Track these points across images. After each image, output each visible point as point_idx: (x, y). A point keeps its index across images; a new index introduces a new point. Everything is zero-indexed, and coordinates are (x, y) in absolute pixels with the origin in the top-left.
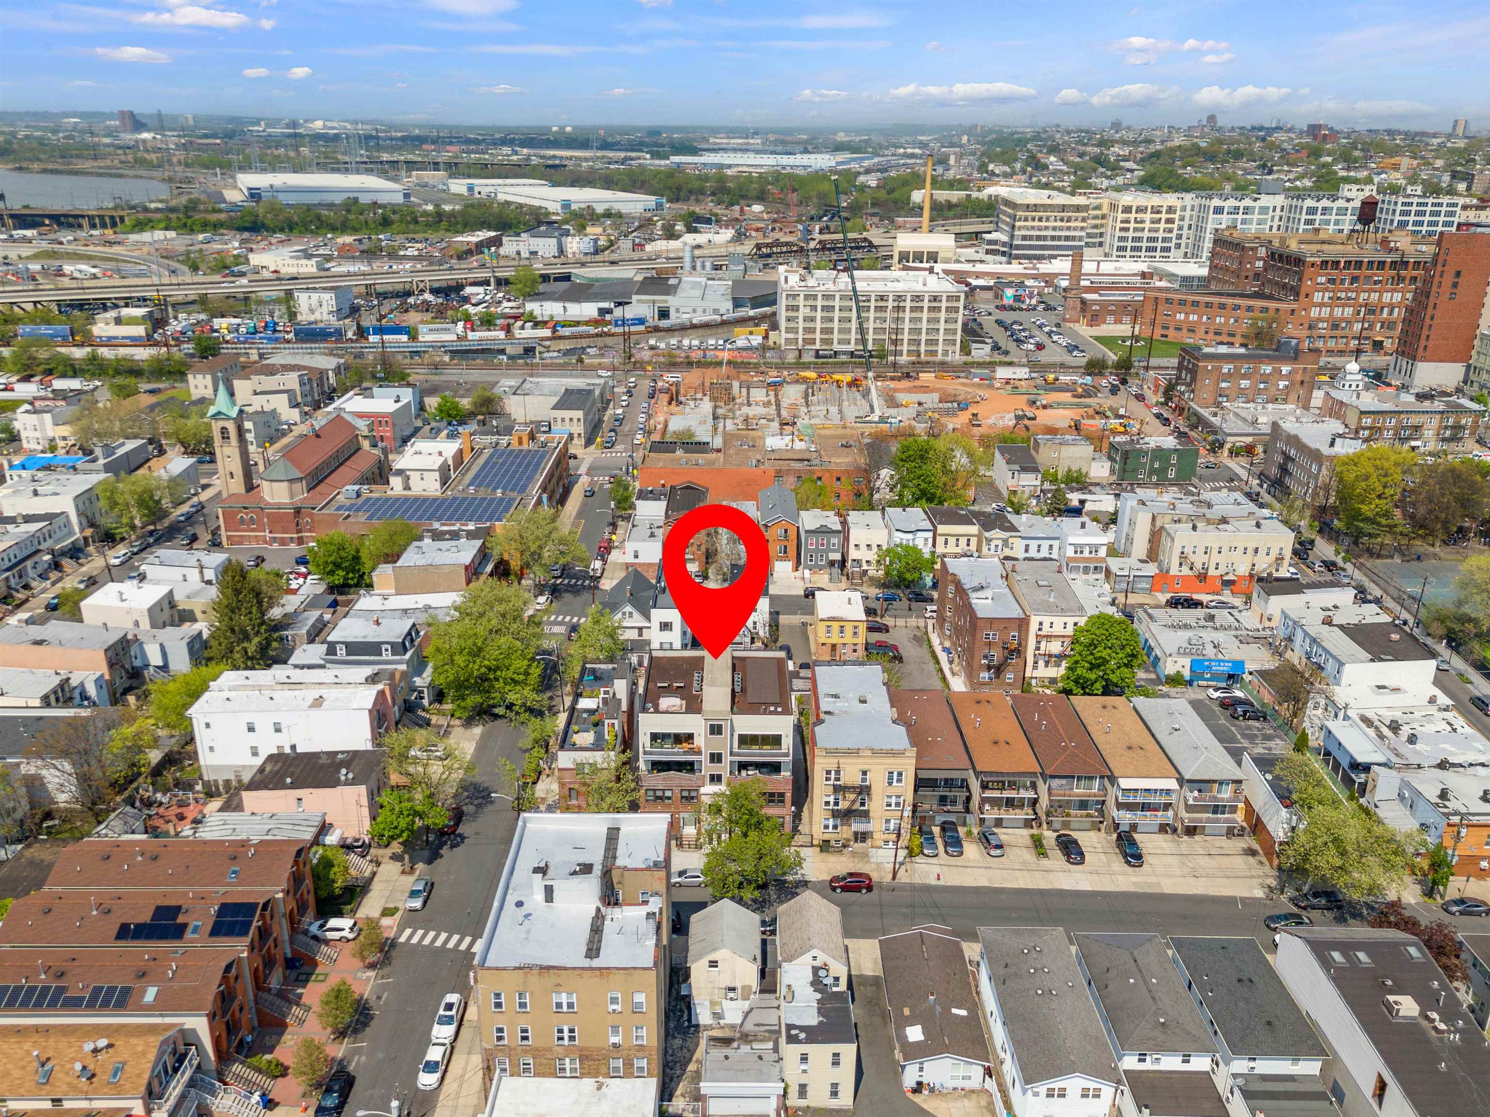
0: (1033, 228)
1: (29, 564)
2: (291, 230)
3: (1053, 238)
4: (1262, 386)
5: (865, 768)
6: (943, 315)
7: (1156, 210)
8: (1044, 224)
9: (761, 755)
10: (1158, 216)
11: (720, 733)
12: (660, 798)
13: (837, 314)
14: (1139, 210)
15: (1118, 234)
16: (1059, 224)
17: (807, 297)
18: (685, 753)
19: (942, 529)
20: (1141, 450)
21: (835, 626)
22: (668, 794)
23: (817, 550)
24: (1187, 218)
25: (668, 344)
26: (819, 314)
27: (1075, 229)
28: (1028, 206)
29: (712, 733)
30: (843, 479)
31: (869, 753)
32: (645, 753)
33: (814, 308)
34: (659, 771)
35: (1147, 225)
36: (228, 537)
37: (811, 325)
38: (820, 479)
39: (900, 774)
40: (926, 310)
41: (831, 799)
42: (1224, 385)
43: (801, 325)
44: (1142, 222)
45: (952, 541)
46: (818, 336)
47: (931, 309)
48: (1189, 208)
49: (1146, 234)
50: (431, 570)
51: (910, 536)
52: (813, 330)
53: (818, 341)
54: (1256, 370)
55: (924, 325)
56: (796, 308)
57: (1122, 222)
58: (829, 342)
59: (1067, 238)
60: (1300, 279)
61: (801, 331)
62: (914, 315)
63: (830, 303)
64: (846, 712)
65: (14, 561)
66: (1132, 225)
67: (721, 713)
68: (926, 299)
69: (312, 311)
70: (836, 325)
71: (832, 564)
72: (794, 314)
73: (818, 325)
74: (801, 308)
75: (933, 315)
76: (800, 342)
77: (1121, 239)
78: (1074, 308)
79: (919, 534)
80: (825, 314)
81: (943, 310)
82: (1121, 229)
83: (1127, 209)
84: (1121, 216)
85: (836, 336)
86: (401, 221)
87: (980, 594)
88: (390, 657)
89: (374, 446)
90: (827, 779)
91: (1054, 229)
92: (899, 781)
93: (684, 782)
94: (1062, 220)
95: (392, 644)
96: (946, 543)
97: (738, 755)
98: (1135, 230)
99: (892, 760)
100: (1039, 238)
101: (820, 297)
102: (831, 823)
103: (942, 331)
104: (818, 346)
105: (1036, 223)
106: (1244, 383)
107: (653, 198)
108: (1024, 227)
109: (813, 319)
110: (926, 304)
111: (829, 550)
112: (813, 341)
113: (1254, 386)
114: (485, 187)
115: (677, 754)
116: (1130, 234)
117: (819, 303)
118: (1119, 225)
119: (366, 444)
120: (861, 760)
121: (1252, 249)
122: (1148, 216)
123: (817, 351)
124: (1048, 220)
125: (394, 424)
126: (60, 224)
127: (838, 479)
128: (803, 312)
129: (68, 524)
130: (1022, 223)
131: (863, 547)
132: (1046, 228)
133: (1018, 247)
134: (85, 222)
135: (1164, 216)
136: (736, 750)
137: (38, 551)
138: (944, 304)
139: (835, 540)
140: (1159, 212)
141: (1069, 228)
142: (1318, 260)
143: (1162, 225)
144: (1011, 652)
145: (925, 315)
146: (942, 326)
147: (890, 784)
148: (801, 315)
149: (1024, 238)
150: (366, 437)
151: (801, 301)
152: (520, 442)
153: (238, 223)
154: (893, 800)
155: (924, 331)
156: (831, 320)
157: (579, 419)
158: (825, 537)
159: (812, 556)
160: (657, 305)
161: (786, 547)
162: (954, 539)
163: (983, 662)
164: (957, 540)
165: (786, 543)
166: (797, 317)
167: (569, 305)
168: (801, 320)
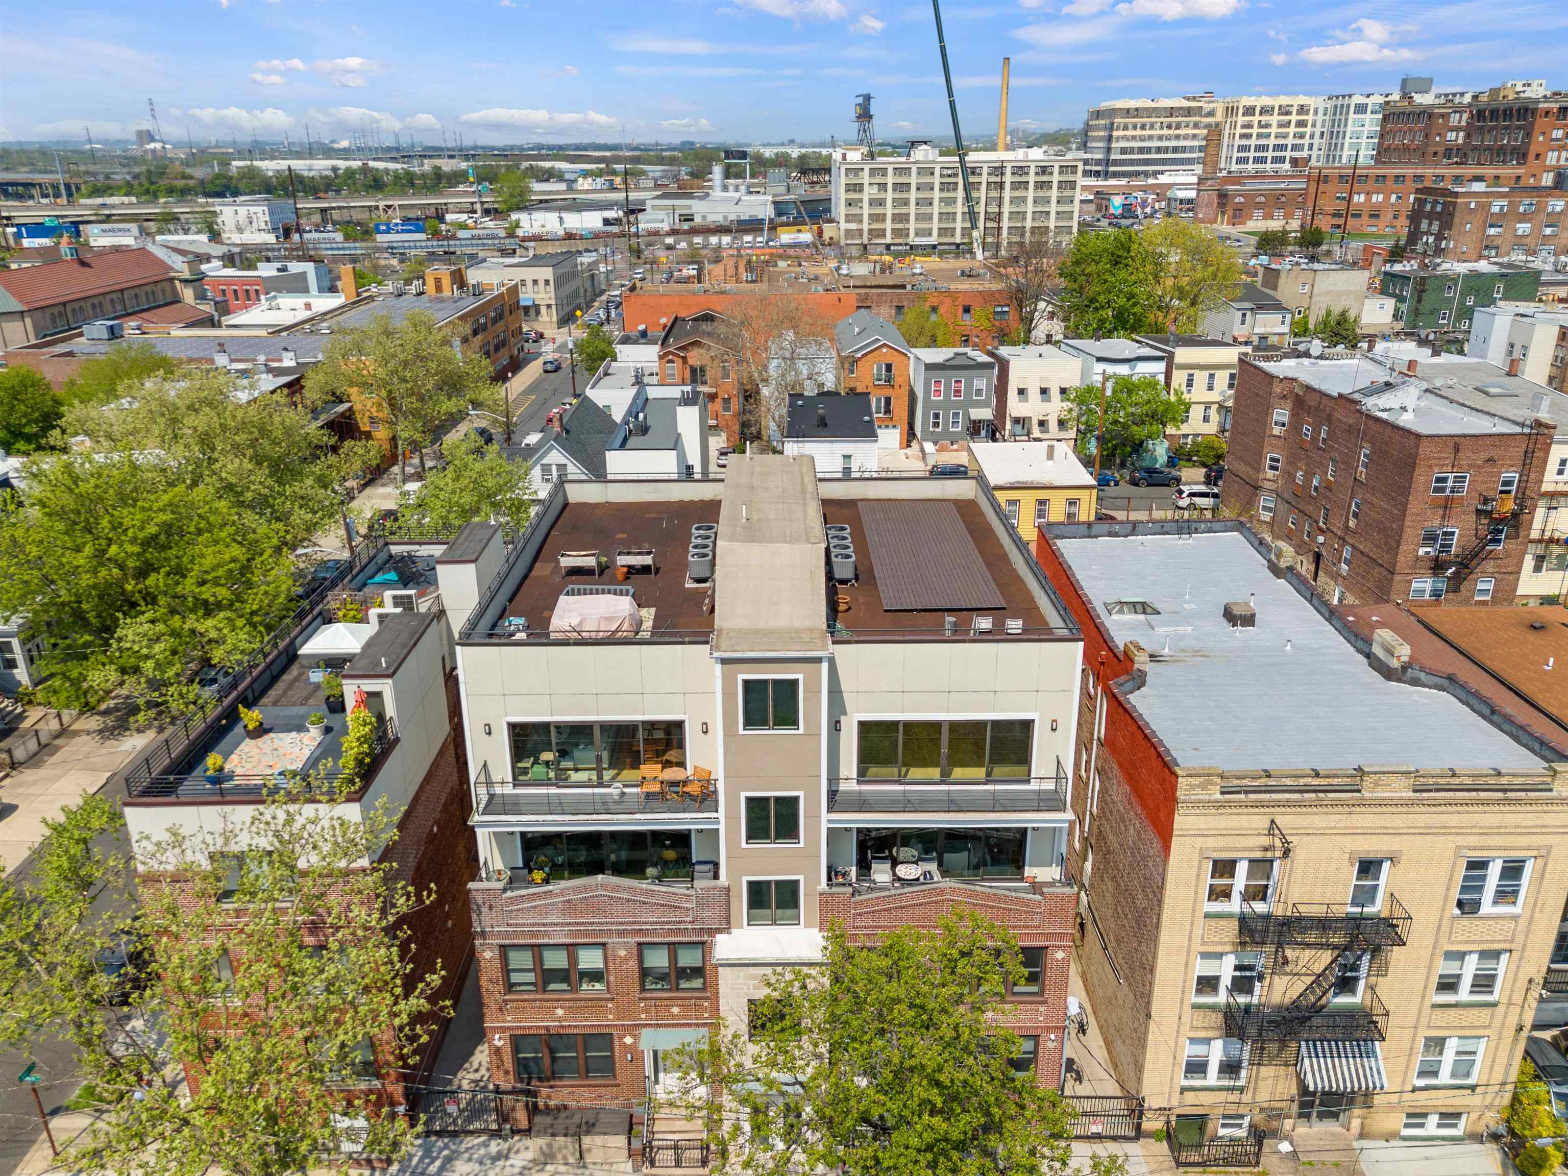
0: (1134, 138)
3: (1159, 150)
4: (1548, 231)
5: (1372, 847)
6: (1054, 193)
7: (1285, 111)
8: (1147, 133)
9: (953, 805)
10: (1287, 118)
11: (788, 718)
12: (563, 975)
13: (913, 195)
14: (1265, 111)
15: (1238, 142)
16: (1165, 132)
17: (873, 172)
18: (651, 801)
19: (1182, 355)
20: (1445, 277)
21: (1028, 499)
22: (590, 960)
23: (947, 404)
24: (1319, 124)
25: (691, 244)
26: (890, 195)
27: (1186, 137)
28: (1128, 111)
29: (754, 718)
30: (976, 311)
31: (1401, 790)
32: (495, 805)
33: (883, 187)
34: (555, 872)
35: (1274, 130)
37: (879, 210)
38: (934, 309)
39: (1512, 870)
40: (1031, 186)
41: (1226, 970)
42: (1492, 231)
43: (866, 211)
44: (1268, 126)
45: (1201, 377)
46: (889, 225)
47: (1040, 185)
48: (1321, 112)
49: (1272, 141)
51: (1124, 370)
52: (881, 218)
53: (889, 233)
54: (1541, 207)
55: (1030, 208)
56: (858, 188)
57: (1243, 127)
58: (905, 233)
59: (1175, 150)
60: (1528, 135)
61: (866, 218)
62: (1017, 193)
63: (904, 180)
64: (1197, 653)
66: (1255, 131)
67: (792, 635)
68: (1032, 171)
69: (241, 230)
70: (912, 210)
71: (975, 428)
72: (856, 196)
73: (889, 210)
74: (866, 187)
75: (1041, 193)
76: (865, 234)
77: (1242, 149)
78: (1209, 204)
79: (1141, 365)
80: (898, 195)
81: (1055, 185)
82: (1242, 136)
83: (1249, 111)
84: (1241, 119)
85: (912, 226)
87: (1387, 400)
90: (1220, 894)
91: (1160, 138)
92: (1506, 894)
93: (649, 918)
94: (1169, 127)
96: (1190, 382)
97: (862, 804)
98: (1259, 136)
99: (1492, 818)
100: (1141, 150)
101: (890, 172)
102: (1216, 1053)
103: (1053, 215)
104: (888, 240)
105: (1138, 132)
106: (1523, 228)
108: (1124, 138)
109: (881, 203)
110: (1032, 178)
111: (969, 404)
112: (882, 233)
113: (1537, 230)
115: (621, 805)
116: (1253, 142)
117: (890, 179)
118: (1239, 131)
119: (188, 294)
120: (1366, 819)
121: (1443, 116)
122: (1274, 119)
123: (888, 247)
124: (1152, 127)
127: (967, 310)
128: (869, 192)
130: (1121, 133)
131: (1034, 394)
132: (1150, 138)
133: (1116, 163)
135: (1294, 118)
136: (849, 786)
138: (1056, 178)
139: (981, 383)
140: (1288, 113)
141: (1177, 137)
142: (1555, 106)
143: (1292, 130)
144: (1497, 524)
145: (1031, 194)
146: (1053, 208)
147: (1467, 907)
148: (866, 197)
149: (1123, 151)
150: (186, 281)
151: (865, 178)
152: (439, 288)
154: (1470, 968)
155: (1029, 216)
156: (906, 203)
157: (547, 282)
158: (963, 376)
159: (937, 416)
160: (678, 212)
161: (888, 400)
162: (1206, 374)
163: (1421, 552)
164: (1212, 376)
165: (888, 392)
166: (861, 200)
167: (566, 216)
168: (866, 204)
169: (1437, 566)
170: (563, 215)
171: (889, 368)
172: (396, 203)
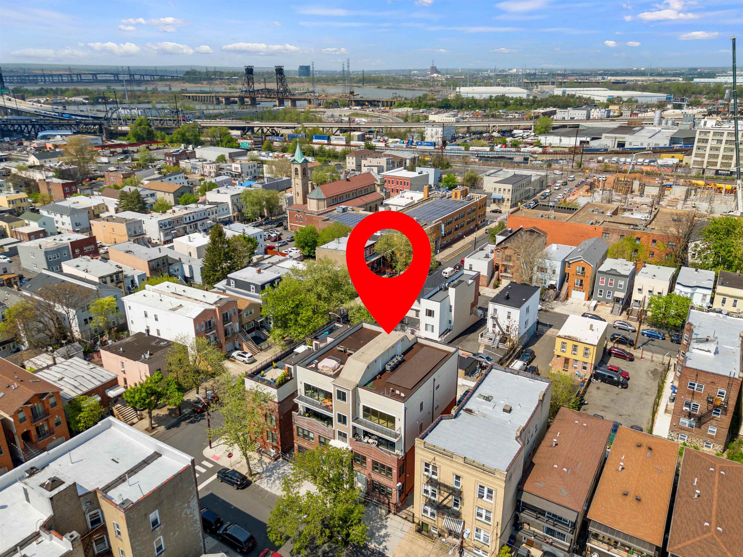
1: (199, 223)
2: (462, 107)
5: (459, 474)
9: (377, 430)
12: (307, 437)
17: (715, 134)
18: (324, 407)
19: (720, 289)
21: (570, 344)
22: (311, 435)
23: (606, 287)
25: (611, 160)
26: (723, 146)
30: (659, 243)
31: (461, 461)
32: (302, 398)
33: (720, 141)
36: (291, 226)
37: (715, 153)
38: (638, 239)
39: (490, 492)
41: (429, 489)
43: (708, 152)
45: (730, 301)
46: (720, 160)
50: (334, 252)
51: (689, 290)
52: (716, 156)
53: (719, 164)
56: (705, 141)
58: (729, 165)
61: (707, 156)
63: (733, 139)
64: (485, 416)
65: (192, 220)
67: (350, 383)
69: (432, 137)
71: (617, 300)
72: (704, 145)
73: (721, 153)
74: (710, 141)
76: (705, 163)
79: (699, 290)
85: (733, 161)
86: (514, 104)
87: (702, 346)
88: (254, 294)
89: (382, 191)
90: (426, 470)
92: (490, 497)
93: (320, 431)
95: (256, 286)
96: (724, 302)
97: (360, 422)
99: (483, 476)
101: (725, 134)
102: (429, 509)
104: (718, 167)
107: (666, 95)
109: (717, 149)
111: (615, 289)
112: (715, 164)
114: (570, 91)
115: (319, 406)
117: (725, 138)
119: (378, 189)
120: (455, 465)
123: (717, 171)
125: (411, 184)
126: (371, 105)
127: (654, 241)
128: (711, 143)
129: (227, 209)
131: (645, 292)
134: (380, 104)
136: (361, 418)
137: (207, 218)
139: (622, 283)
144: (717, 408)
147: (481, 497)
148: (709, 146)
150: (379, 185)
151: (710, 136)
152: (456, 196)
153: (440, 104)
154: (484, 513)
156: (732, 150)
157: (509, 190)
158: (614, 278)
159: (601, 291)
160: (617, 140)
161: (582, 281)
162: (733, 300)
163: (684, 408)
164: (735, 301)
165: (582, 278)
166: (706, 147)
167: (563, 138)
168: (708, 149)
169: (690, 415)
170: (562, 138)
171: (583, 269)
172: (497, 125)
